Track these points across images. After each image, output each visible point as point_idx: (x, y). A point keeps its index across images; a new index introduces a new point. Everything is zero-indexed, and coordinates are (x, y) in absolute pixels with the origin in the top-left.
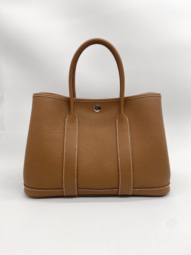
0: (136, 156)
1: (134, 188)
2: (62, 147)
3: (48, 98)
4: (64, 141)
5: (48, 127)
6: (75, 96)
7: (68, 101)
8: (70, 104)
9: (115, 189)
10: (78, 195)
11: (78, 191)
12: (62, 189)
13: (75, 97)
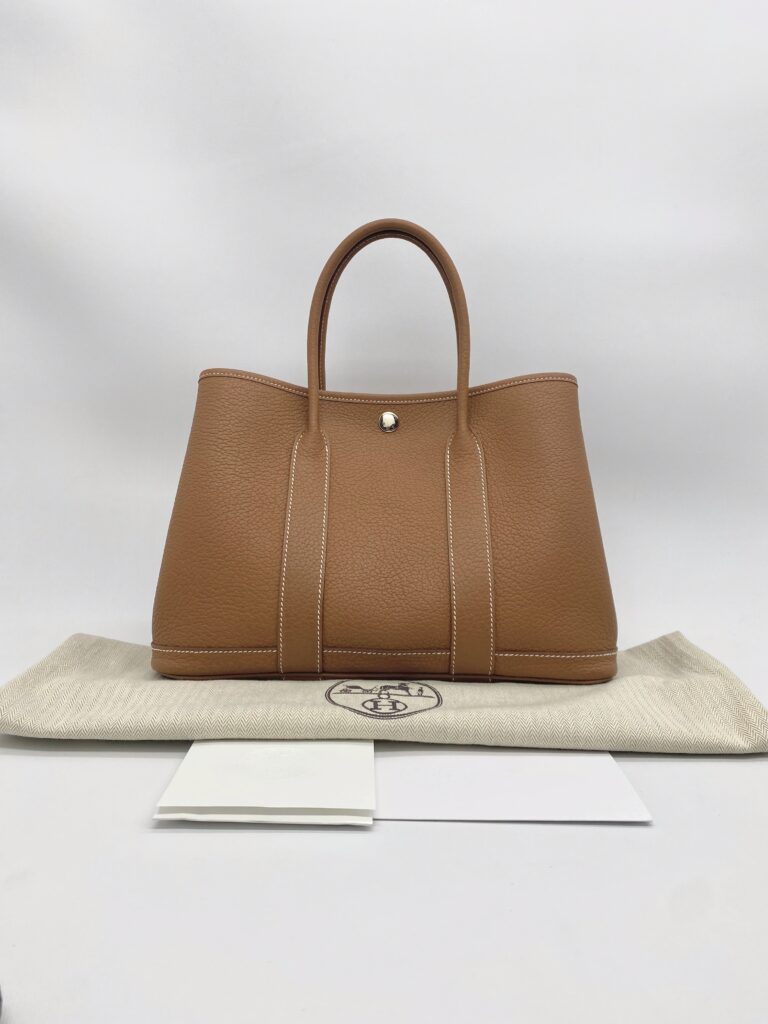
0: (504, 549)
1: (497, 650)
2: (280, 521)
3: (244, 383)
4: (286, 505)
5: (241, 463)
6: (324, 383)
7: (302, 395)
8: (308, 406)
9: (439, 649)
10: (324, 672)
11: (323, 655)
12: (276, 647)
13: (324, 388)
